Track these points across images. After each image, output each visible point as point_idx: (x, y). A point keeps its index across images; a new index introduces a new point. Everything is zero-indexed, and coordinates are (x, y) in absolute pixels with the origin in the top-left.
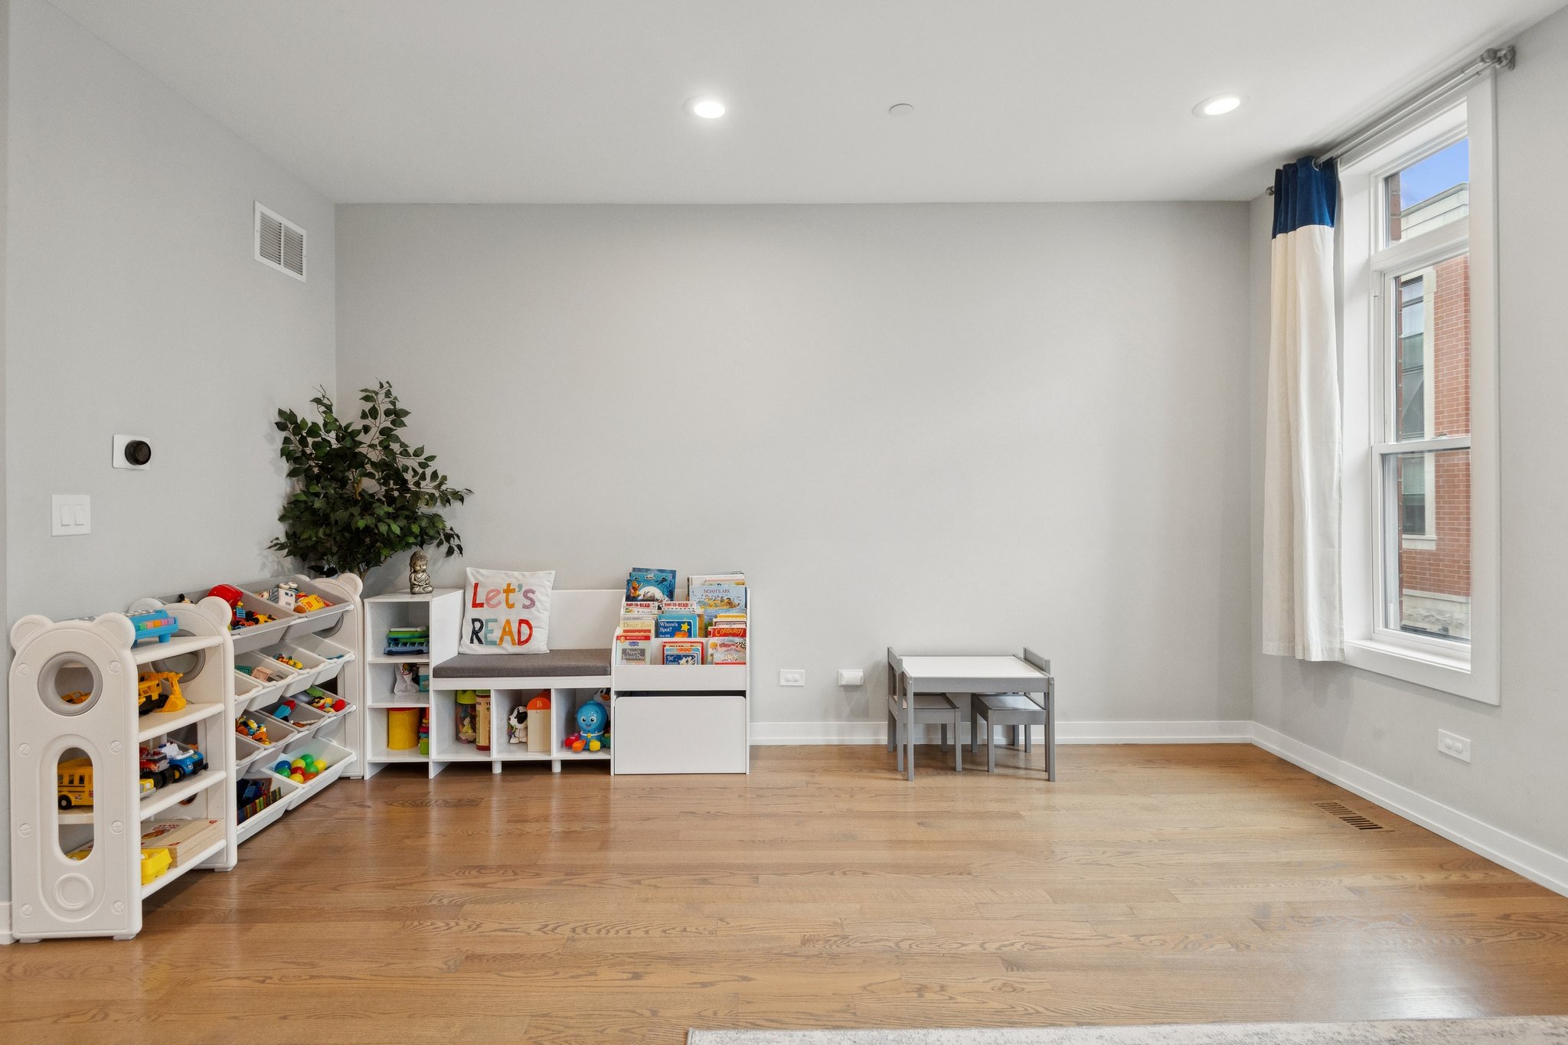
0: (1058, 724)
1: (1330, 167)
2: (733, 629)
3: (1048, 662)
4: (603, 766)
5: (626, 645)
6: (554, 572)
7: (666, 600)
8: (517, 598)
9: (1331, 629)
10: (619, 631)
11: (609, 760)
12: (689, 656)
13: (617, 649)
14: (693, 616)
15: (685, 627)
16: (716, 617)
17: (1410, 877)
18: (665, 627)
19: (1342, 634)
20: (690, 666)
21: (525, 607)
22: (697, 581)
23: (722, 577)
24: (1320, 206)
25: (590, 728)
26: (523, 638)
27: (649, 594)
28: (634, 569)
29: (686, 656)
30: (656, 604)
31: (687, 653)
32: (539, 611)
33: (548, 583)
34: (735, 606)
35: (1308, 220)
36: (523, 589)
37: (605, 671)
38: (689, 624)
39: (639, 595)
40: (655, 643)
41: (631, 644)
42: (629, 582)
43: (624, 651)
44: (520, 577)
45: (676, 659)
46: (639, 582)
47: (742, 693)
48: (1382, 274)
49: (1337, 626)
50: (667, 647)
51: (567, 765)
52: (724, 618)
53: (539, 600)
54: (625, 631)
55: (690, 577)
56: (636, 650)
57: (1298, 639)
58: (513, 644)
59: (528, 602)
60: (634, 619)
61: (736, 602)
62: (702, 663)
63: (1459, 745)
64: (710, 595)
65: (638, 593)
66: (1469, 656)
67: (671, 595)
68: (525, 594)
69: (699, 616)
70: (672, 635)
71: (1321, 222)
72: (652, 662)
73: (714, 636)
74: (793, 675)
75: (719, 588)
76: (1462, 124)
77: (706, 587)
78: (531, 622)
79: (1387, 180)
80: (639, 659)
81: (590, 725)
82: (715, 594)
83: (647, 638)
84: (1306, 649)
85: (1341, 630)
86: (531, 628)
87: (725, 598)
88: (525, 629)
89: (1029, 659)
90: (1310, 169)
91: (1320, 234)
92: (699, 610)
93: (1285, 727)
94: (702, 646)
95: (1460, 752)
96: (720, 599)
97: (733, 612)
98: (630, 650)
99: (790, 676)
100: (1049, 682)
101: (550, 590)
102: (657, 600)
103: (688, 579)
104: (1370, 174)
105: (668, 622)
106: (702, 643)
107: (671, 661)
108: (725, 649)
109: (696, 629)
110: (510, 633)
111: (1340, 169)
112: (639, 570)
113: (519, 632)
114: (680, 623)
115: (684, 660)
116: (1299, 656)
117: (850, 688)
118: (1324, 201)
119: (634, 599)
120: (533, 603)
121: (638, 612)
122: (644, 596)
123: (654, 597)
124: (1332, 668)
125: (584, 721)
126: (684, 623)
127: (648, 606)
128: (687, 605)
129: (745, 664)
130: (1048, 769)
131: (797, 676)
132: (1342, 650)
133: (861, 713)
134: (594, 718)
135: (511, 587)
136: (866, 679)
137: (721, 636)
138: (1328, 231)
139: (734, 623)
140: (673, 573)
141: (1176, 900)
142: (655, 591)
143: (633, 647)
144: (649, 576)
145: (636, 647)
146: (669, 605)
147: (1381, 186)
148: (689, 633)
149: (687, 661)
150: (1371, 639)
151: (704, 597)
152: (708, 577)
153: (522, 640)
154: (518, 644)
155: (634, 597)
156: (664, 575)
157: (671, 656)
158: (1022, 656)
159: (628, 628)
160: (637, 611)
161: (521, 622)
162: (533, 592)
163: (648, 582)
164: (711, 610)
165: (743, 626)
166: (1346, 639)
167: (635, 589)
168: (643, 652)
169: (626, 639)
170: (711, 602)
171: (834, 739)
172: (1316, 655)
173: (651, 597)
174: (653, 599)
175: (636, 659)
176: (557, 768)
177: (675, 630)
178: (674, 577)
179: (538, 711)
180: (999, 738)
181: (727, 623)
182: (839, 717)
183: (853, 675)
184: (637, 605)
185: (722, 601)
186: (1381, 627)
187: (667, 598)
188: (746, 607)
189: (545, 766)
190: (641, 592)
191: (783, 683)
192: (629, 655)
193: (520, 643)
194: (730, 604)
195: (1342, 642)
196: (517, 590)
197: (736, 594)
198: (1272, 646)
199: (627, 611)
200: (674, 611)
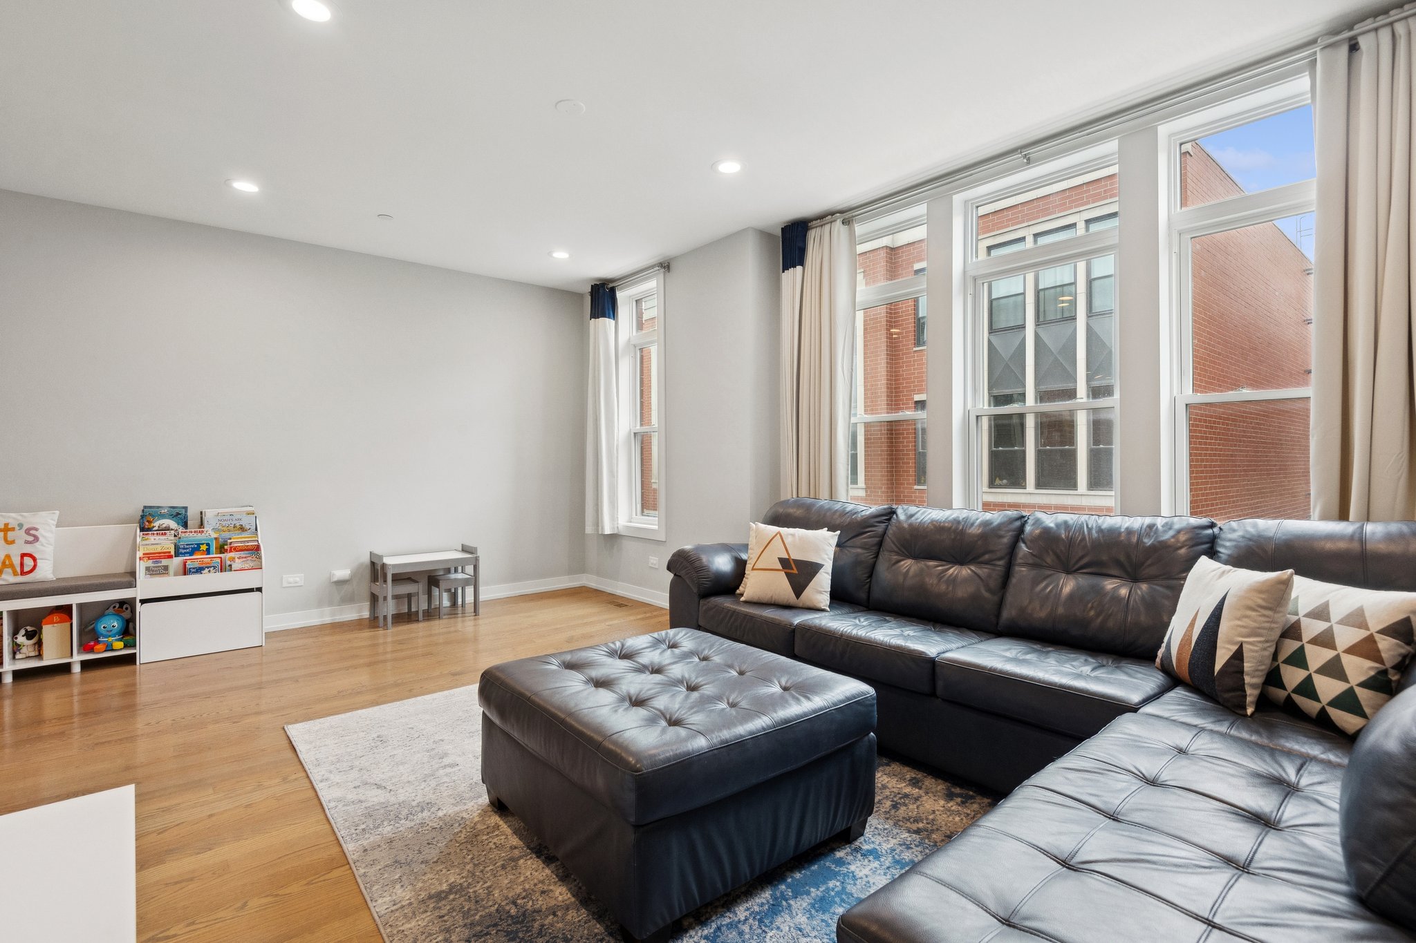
0: (482, 589)
1: (613, 290)
2: (247, 546)
3: (476, 549)
4: (131, 660)
5: (150, 563)
6: (57, 512)
7: (181, 529)
8: (20, 536)
9: (614, 518)
10: (139, 554)
11: (136, 653)
12: (211, 567)
13: (141, 567)
14: (211, 540)
15: (204, 547)
16: (230, 539)
17: (632, 618)
18: (184, 549)
19: (618, 520)
20: (212, 574)
21: (27, 542)
22: (210, 515)
23: (234, 510)
24: (609, 309)
25: (110, 634)
26: (26, 569)
27: (164, 526)
28: (145, 507)
29: (208, 568)
30: (173, 532)
31: (208, 565)
32: (42, 545)
33: (53, 522)
34: (246, 530)
35: (604, 316)
36: (25, 527)
37: (131, 585)
38: (208, 545)
39: (154, 527)
40: (177, 562)
41: (154, 563)
42: (142, 517)
43: (148, 569)
44: (20, 518)
45: (199, 570)
46: (153, 516)
47: (259, 590)
48: (635, 346)
49: (616, 516)
50: (189, 562)
51: (85, 665)
52: (237, 539)
53: (43, 536)
54: (144, 554)
55: (203, 511)
56: (158, 567)
57: (600, 525)
58: (15, 574)
59: (31, 539)
60: (152, 544)
61: (248, 527)
62: (221, 572)
63: (655, 562)
64: (224, 523)
65: (152, 525)
66: (657, 523)
67: (185, 525)
68: (28, 532)
69: (216, 539)
70: (191, 554)
71: (609, 317)
72: (176, 574)
73: (231, 551)
74: (296, 578)
75: (231, 517)
76: (654, 288)
77: (219, 518)
78: (34, 554)
79: (636, 301)
80: (163, 574)
81: (111, 631)
82: (229, 523)
83: (170, 557)
84: (603, 528)
85: (617, 518)
86: (34, 559)
87: (238, 525)
88: (29, 562)
89: (465, 549)
90: (604, 290)
91: (607, 322)
92: (214, 535)
93: (598, 574)
94: (221, 561)
95: (655, 565)
96: (233, 526)
97: (245, 535)
98: (154, 567)
99: (291, 580)
100: (477, 559)
101: (54, 527)
102: (172, 530)
103: (201, 513)
104: (630, 297)
105: (187, 545)
106: (221, 558)
107: (194, 572)
108: (242, 560)
109: (213, 548)
110: (12, 566)
111: (617, 293)
112: (151, 507)
113: (22, 565)
114: (199, 545)
115: (207, 570)
116: (600, 533)
117: (340, 583)
118: (610, 306)
119: (149, 530)
120: (36, 539)
121: (155, 539)
122: (159, 527)
123: (169, 527)
124: (614, 538)
125: (104, 627)
126: (203, 544)
127: (165, 534)
128: (203, 532)
129: (261, 568)
130: (475, 611)
131: (298, 579)
132: (618, 527)
133: (350, 599)
134: (115, 624)
135: (10, 527)
136: (353, 575)
137: (237, 551)
138: (612, 322)
139: (248, 542)
140: (186, 508)
141: (534, 642)
142: (172, 524)
143: (156, 565)
144: (163, 511)
145: (159, 564)
146: (185, 532)
147: (634, 303)
148: (208, 551)
149: (209, 571)
150: (631, 522)
151: (218, 525)
152: (221, 510)
153: (25, 571)
154: (21, 575)
155: (148, 528)
156: (177, 510)
157: (194, 568)
158: (460, 549)
159: (148, 552)
160: (153, 539)
161: (23, 555)
162: (36, 529)
163: (162, 516)
164: (226, 535)
165: (256, 543)
166: (619, 522)
167: (149, 522)
168: (166, 568)
169: (149, 559)
170: (225, 529)
171: (328, 619)
172: (608, 531)
173: (166, 527)
174: (168, 529)
175: (160, 574)
176: (77, 669)
177: (195, 549)
178: (186, 511)
179: (55, 625)
180: (446, 602)
181: (241, 542)
182: (331, 604)
183: (343, 573)
184: (154, 534)
185: (234, 527)
186: (634, 516)
187: (181, 528)
188: (256, 530)
189: (65, 669)
190: (156, 524)
191: (285, 584)
192: (153, 571)
193: (23, 573)
194: (242, 529)
195: (618, 524)
196: (17, 528)
197: (247, 522)
198: (589, 529)
199: (143, 539)
200: (191, 536)
